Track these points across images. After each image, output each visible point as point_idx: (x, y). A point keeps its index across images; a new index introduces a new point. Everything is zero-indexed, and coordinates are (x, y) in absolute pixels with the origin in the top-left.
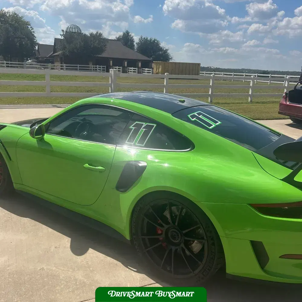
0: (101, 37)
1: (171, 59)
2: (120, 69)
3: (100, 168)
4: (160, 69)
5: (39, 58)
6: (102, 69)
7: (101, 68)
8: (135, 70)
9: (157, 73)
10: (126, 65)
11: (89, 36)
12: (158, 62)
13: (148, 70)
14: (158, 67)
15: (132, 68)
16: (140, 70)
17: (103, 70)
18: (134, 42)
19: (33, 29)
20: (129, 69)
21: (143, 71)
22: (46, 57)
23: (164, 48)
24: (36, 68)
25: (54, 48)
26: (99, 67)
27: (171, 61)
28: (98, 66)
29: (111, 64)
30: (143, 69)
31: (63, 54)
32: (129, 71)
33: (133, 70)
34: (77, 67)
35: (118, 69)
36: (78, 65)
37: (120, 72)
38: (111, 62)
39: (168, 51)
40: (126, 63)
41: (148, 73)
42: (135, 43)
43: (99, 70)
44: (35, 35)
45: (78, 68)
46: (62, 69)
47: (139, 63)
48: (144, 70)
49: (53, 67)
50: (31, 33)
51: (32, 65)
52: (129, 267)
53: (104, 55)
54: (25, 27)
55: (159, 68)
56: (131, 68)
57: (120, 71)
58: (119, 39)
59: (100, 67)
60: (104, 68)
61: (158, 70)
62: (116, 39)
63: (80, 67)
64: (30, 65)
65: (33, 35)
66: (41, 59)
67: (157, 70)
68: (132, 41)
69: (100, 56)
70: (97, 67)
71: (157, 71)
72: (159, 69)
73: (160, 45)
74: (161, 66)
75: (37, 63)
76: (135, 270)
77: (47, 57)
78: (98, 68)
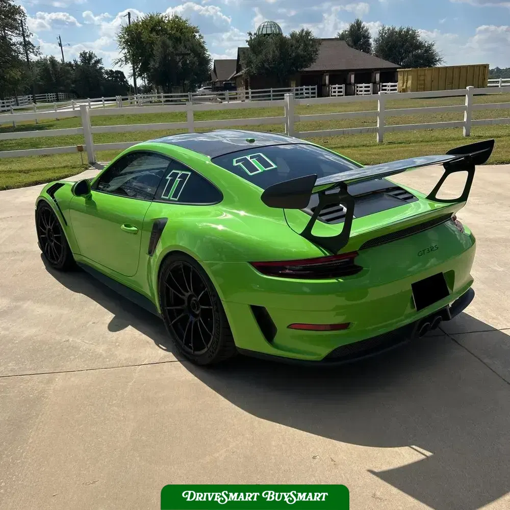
0: (309, 37)
1: (438, 61)
2: (341, 88)
3: (134, 228)
4: (410, 82)
5: (216, 82)
6: (310, 91)
7: (310, 89)
8: (369, 87)
9: (404, 91)
10: (353, 80)
11: (289, 37)
12: (406, 70)
13: (392, 86)
14: (405, 79)
15: (364, 85)
16: (378, 86)
17: (312, 93)
18: (369, 38)
19: (202, 38)
20: (357, 87)
21: (384, 88)
22: (225, 81)
23: (426, 42)
24: (210, 100)
25: (238, 64)
26: (306, 89)
27: (438, 65)
28: (304, 87)
29: (327, 82)
30: (384, 84)
31: (248, 73)
32: (357, 91)
33: (366, 87)
34: (270, 92)
35: (339, 88)
36: (272, 89)
37: (341, 94)
38: (327, 78)
39: (434, 48)
40: (353, 77)
41: (391, 90)
42: (371, 41)
43: (306, 93)
44: (206, 47)
45: (272, 94)
46: (247, 98)
47: (377, 75)
48: (385, 86)
49: (235, 96)
50: (200, 44)
51: (205, 95)
52: (160, 345)
53: (315, 67)
54: (191, 36)
55: (407, 81)
56: (360, 85)
57: (341, 92)
58: (342, 37)
59: (308, 89)
60: (314, 89)
61: (405, 84)
62: (338, 37)
63: (274, 91)
64: (202, 95)
65: (203, 47)
66: (218, 85)
67: (403, 84)
68: (367, 37)
69: (307, 69)
70: (302, 89)
71: (404, 87)
72: (407, 83)
73: (418, 38)
74: (410, 77)
75: (212, 91)
76: (164, 348)
77: (228, 81)
78: (305, 91)
